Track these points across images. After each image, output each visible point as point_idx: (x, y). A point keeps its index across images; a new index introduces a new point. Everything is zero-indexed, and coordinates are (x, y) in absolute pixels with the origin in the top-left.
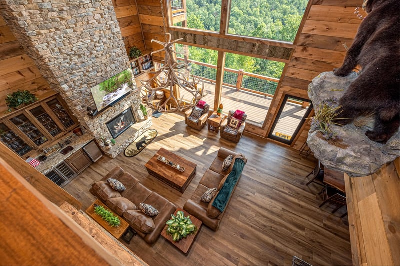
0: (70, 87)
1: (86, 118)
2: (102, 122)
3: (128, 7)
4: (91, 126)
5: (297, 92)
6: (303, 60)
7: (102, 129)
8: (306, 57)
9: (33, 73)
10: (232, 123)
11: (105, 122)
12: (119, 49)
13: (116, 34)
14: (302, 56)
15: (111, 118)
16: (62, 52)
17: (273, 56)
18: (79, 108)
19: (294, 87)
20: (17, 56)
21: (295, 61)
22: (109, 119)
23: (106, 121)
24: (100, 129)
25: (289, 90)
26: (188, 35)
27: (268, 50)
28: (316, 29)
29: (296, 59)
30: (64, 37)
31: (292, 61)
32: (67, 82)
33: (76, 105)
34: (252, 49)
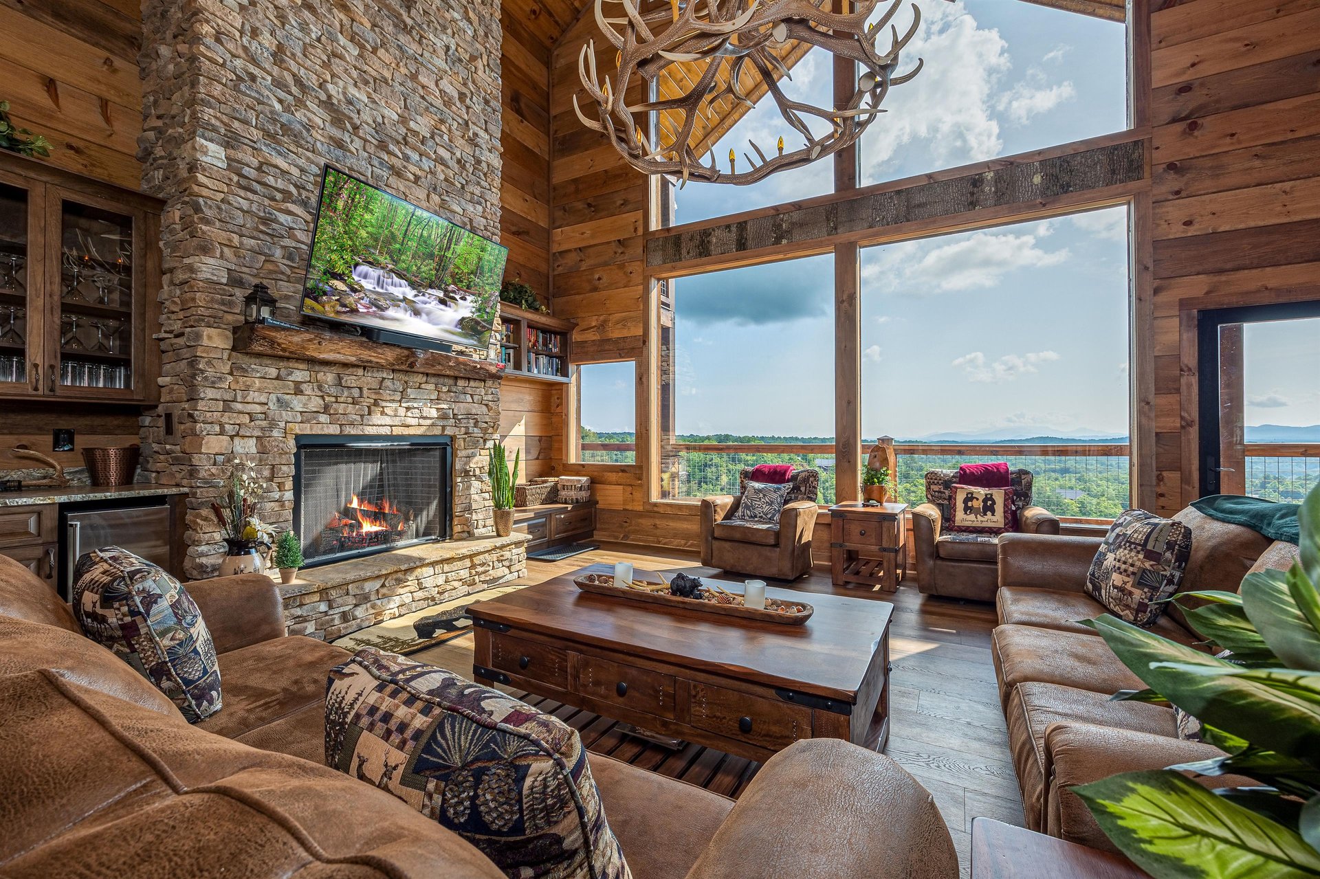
0: (234, 165)
1: (215, 340)
2: (287, 415)
3: (527, 197)
4: (210, 393)
5: (1253, 286)
6: (1209, 163)
7: (263, 451)
8: (1213, 147)
9: (108, 120)
10: (967, 509)
11: (298, 429)
12: (480, 208)
13: (484, 165)
14: (1193, 152)
15: (334, 430)
16: (282, 61)
17: (1065, 188)
18: (210, 268)
19: (1221, 271)
20: (96, 44)
21: (1171, 175)
22: (326, 427)
23: (307, 429)
24: (251, 446)
25: (1206, 289)
26: (717, 232)
27: (1037, 179)
28: (1199, 62)
29: (1171, 167)
30: (319, 40)
31: (1157, 179)
32: (231, 141)
33: (205, 250)
34: (972, 194)
